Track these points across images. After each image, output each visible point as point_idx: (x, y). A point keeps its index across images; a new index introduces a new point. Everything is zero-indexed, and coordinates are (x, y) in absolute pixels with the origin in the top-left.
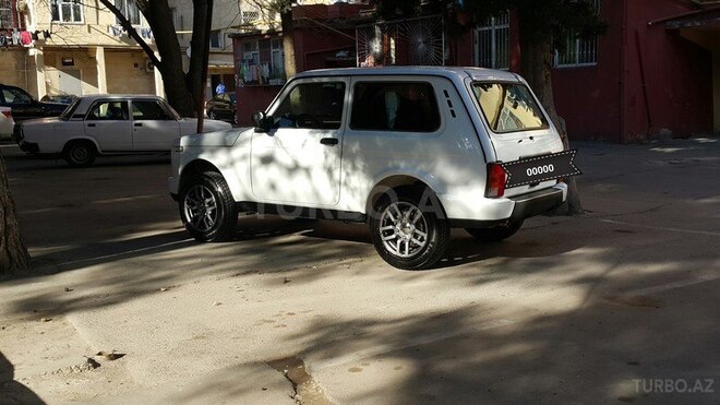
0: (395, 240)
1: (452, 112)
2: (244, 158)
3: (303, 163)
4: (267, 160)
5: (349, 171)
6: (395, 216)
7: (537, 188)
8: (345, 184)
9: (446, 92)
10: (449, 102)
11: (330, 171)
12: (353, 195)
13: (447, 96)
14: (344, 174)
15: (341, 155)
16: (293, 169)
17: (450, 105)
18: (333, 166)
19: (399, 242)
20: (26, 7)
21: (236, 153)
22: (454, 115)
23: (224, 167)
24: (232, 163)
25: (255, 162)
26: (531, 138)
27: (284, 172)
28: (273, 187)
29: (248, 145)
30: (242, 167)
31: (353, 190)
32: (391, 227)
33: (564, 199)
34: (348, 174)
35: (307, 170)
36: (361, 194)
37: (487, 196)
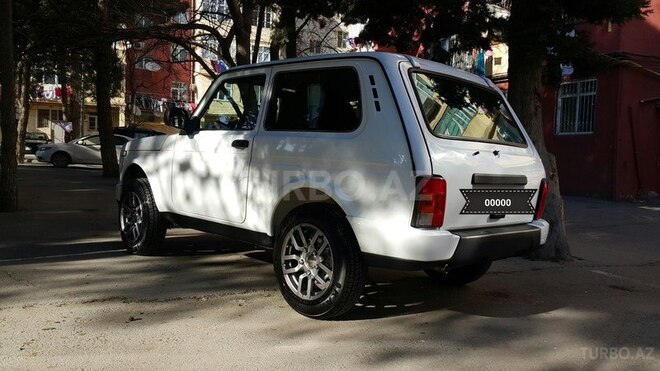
0: (297, 274)
1: (377, 104)
2: (167, 164)
3: (215, 171)
4: (185, 167)
5: (256, 181)
6: (300, 244)
7: (501, 222)
8: (252, 198)
9: (371, 78)
10: (374, 90)
11: (237, 181)
12: (259, 213)
13: (373, 83)
14: (250, 186)
15: (251, 161)
16: (205, 178)
17: (376, 95)
18: (242, 175)
19: (301, 277)
20: (196, 88)
21: (162, 158)
22: (378, 109)
23: (151, 173)
24: (157, 170)
25: (175, 168)
26: (496, 153)
27: (198, 181)
28: (188, 197)
29: (171, 149)
30: (164, 173)
31: (259, 206)
32: (294, 257)
33: (543, 240)
34: (254, 186)
35: (217, 180)
36: (266, 212)
37: (414, 224)
